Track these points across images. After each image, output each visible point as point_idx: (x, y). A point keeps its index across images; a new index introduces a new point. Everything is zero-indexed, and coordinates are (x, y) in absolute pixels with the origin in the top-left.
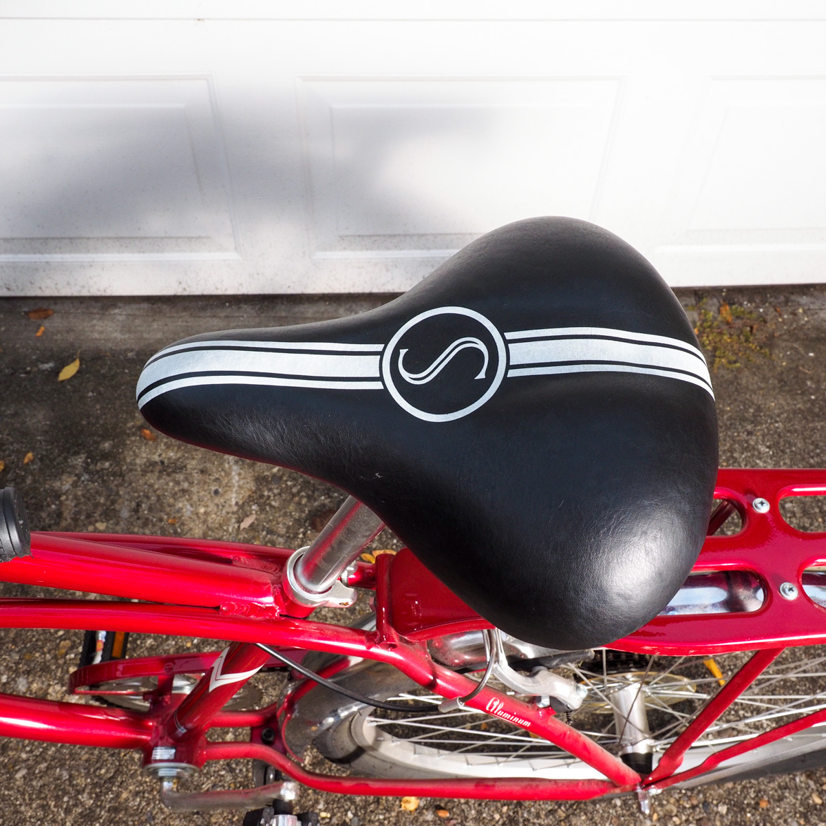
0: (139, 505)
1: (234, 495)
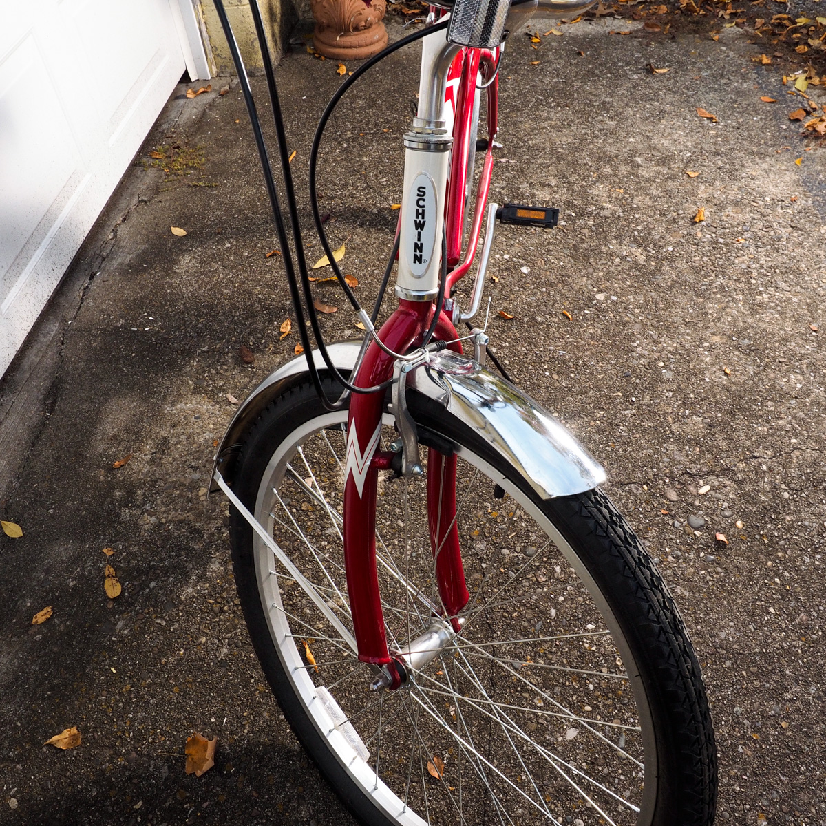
0: (192, 467)
1: (205, 407)
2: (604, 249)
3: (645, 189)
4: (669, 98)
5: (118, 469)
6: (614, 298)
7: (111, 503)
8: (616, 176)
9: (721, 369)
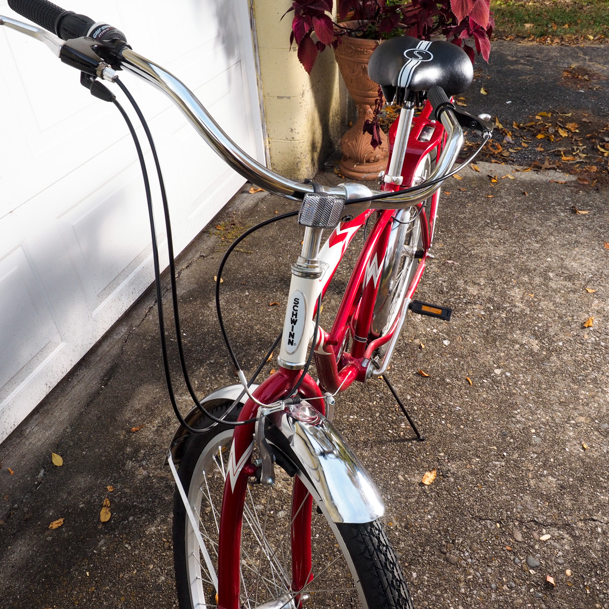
2: (509, 336)
3: (551, 296)
4: (585, 233)
5: (134, 433)
6: (508, 374)
7: (123, 455)
8: (531, 284)
9: (580, 444)
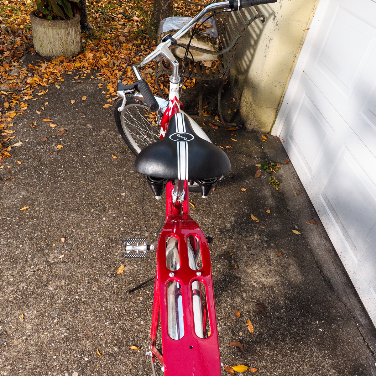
0: (254, 255)
1: (264, 280)
